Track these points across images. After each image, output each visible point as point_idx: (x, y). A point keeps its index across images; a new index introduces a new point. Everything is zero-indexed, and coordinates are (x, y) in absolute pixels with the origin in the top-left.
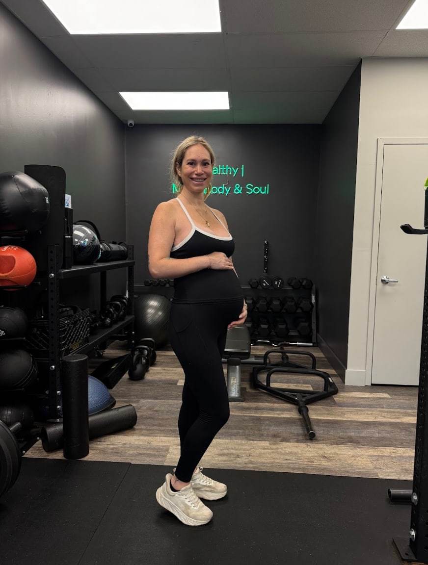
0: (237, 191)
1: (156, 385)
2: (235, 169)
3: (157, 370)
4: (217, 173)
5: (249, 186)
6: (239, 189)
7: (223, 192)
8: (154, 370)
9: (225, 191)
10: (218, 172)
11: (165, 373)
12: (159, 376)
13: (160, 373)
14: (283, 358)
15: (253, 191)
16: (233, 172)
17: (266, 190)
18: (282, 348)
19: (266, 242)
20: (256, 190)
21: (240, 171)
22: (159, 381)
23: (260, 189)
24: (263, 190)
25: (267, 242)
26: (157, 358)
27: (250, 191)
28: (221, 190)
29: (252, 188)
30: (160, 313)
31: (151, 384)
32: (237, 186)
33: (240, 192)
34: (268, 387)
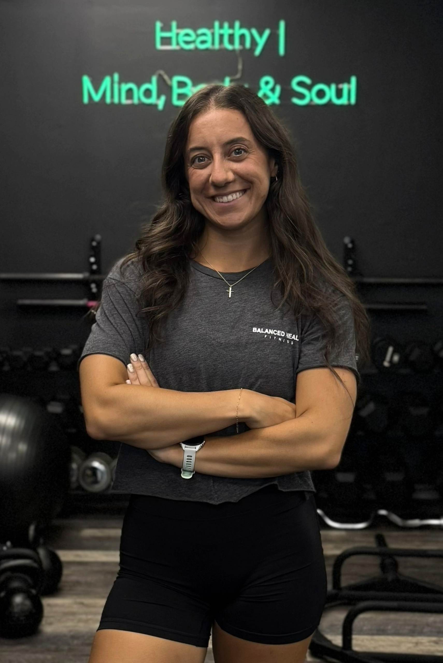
0: (265, 96)
1: (66, 648)
2: (261, 34)
3: (63, 606)
4: (209, 46)
5: (301, 84)
6: (273, 90)
8: (56, 605)
10: (213, 43)
11: (86, 614)
12: (70, 624)
13: (73, 614)
14: (383, 567)
15: (311, 96)
16: (254, 43)
18: (380, 540)
19: (347, 240)
20: (321, 94)
21: (273, 39)
22: (74, 637)
23: (331, 92)
25: (352, 242)
26: (66, 572)
29: (309, 88)
30: (22, 447)
31: (53, 647)
32: (267, 83)
33: (274, 98)
34: (348, 652)
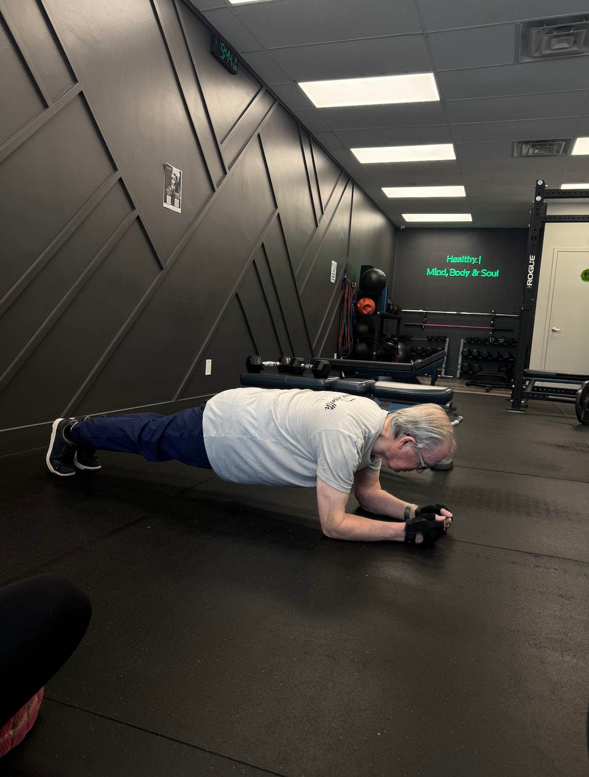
0: (474, 274)
2: (474, 259)
4: (461, 262)
5: (484, 271)
6: (476, 273)
7: (464, 275)
9: (466, 274)
15: (486, 274)
16: (472, 261)
17: (497, 274)
20: (489, 274)
21: (477, 260)
23: (492, 274)
24: (494, 274)
27: (484, 274)
28: (462, 273)
29: (486, 272)
33: (477, 275)
